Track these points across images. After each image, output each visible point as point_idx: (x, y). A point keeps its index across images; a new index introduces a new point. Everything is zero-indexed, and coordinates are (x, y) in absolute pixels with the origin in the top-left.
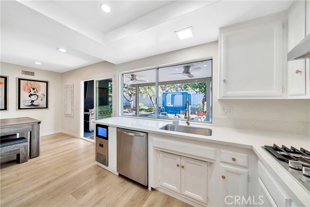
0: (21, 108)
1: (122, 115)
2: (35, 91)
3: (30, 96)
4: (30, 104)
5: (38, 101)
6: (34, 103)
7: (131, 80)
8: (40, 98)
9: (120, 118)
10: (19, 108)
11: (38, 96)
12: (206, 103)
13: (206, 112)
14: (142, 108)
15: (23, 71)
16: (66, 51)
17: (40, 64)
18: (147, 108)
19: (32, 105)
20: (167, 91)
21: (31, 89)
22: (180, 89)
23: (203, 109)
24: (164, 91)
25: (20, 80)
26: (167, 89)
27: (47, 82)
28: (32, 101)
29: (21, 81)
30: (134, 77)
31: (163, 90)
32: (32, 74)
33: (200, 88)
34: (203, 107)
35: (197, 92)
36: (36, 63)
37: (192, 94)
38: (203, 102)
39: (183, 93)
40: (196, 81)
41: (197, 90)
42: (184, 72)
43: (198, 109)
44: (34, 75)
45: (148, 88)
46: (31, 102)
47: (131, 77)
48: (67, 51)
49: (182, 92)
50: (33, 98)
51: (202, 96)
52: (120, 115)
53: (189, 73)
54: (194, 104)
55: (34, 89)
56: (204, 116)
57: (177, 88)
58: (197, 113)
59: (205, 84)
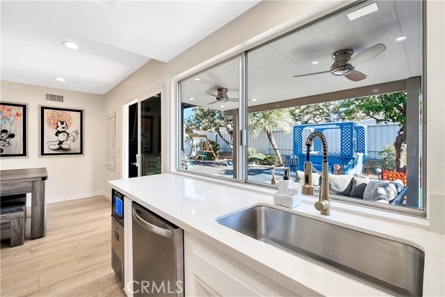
0: (45, 152)
1: (178, 170)
2: (64, 126)
3: (57, 135)
4: (58, 146)
5: (69, 142)
6: (64, 146)
7: (218, 99)
8: (71, 138)
9: (173, 176)
10: (43, 154)
11: (68, 134)
12: (404, 146)
13: (404, 170)
14: (253, 156)
15: (47, 95)
16: (77, 48)
17: (64, 80)
18: (262, 157)
19: (60, 148)
20: (306, 123)
21: (59, 123)
22: (335, 116)
23: (398, 161)
24: (299, 123)
25: (43, 108)
26: (306, 118)
27: (81, 112)
28: (61, 143)
29: (45, 110)
30: (224, 93)
31: (297, 120)
32: (60, 99)
33: (388, 109)
34: (398, 157)
35: (378, 121)
36: (58, 79)
37: (365, 127)
38: (398, 146)
39: (341, 126)
40: (375, 91)
41: (381, 116)
42: (336, 66)
43: (382, 162)
44: (62, 101)
45: (264, 117)
46: (59, 144)
47: (216, 93)
48: (80, 48)
49: (340, 121)
50: (62, 137)
51: (394, 129)
52: (173, 170)
53: (350, 68)
54: (372, 149)
55: (62, 123)
56: (399, 181)
57: (329, 115)
58: (379, 170)
59: (402, 100)
